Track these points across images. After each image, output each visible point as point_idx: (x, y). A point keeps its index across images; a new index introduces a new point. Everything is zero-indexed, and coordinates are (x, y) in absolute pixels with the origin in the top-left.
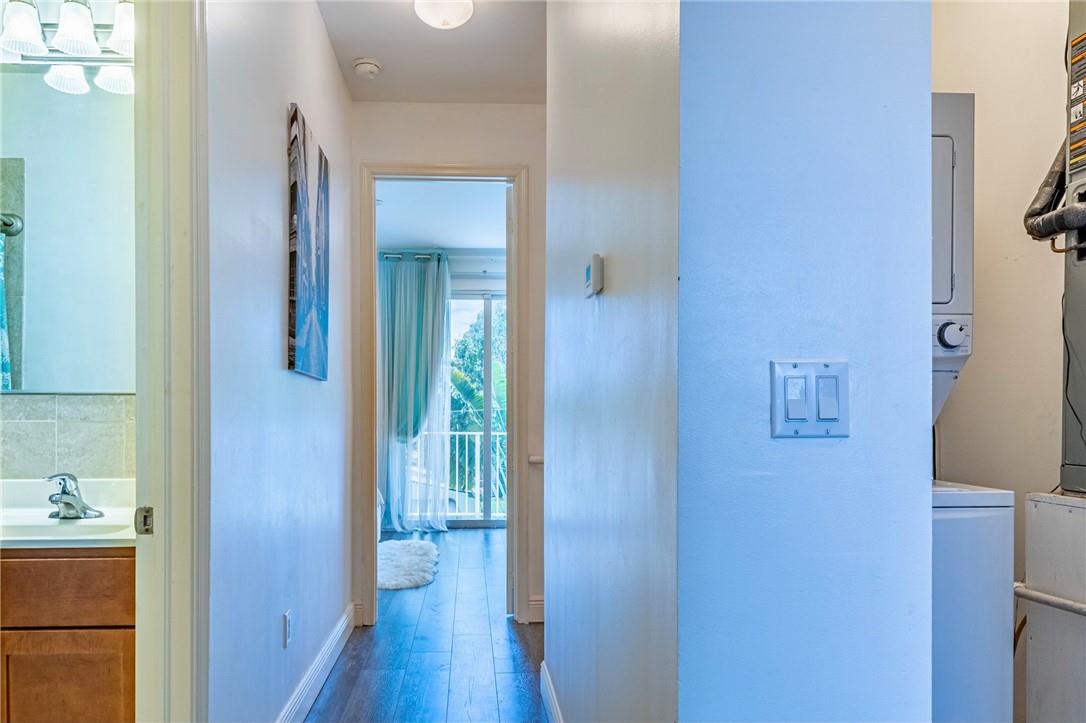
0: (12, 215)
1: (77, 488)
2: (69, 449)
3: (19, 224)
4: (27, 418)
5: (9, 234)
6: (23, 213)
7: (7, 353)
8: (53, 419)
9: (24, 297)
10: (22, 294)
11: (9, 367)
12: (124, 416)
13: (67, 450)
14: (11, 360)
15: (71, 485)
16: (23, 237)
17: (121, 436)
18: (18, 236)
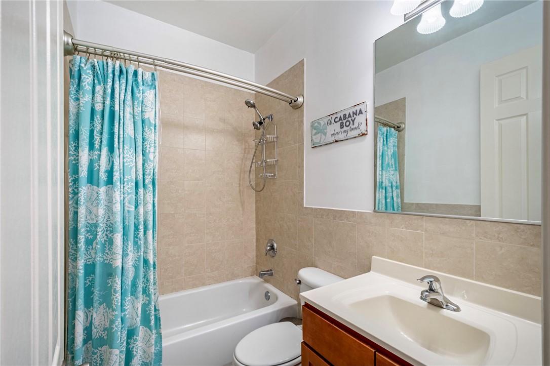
0: (401, 123)
1: (441, 287)
2: (432, 251)
3: (404, 126)
4: (406, 228)
5: (399, 131)
6: (405, 121)
7: (398, 182)
8: (422, 231)
9: (405, 157)
10: (404, 155)
11: (399, 187)
12: (474, 235)
13: (431, 252)
14: (400, 184)
15: (436, 286)
16: (405, 132)
17: (472, 249)
18: (402, 132)
